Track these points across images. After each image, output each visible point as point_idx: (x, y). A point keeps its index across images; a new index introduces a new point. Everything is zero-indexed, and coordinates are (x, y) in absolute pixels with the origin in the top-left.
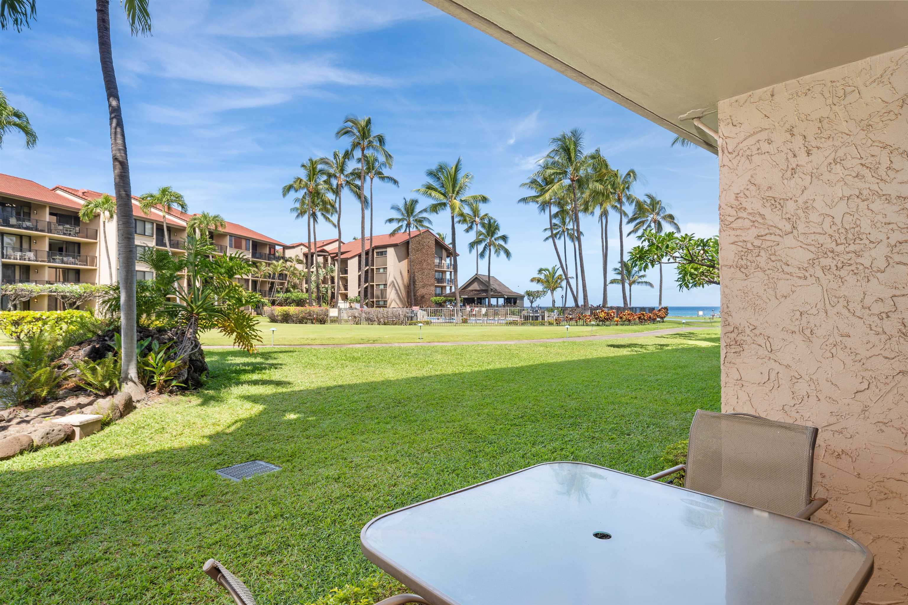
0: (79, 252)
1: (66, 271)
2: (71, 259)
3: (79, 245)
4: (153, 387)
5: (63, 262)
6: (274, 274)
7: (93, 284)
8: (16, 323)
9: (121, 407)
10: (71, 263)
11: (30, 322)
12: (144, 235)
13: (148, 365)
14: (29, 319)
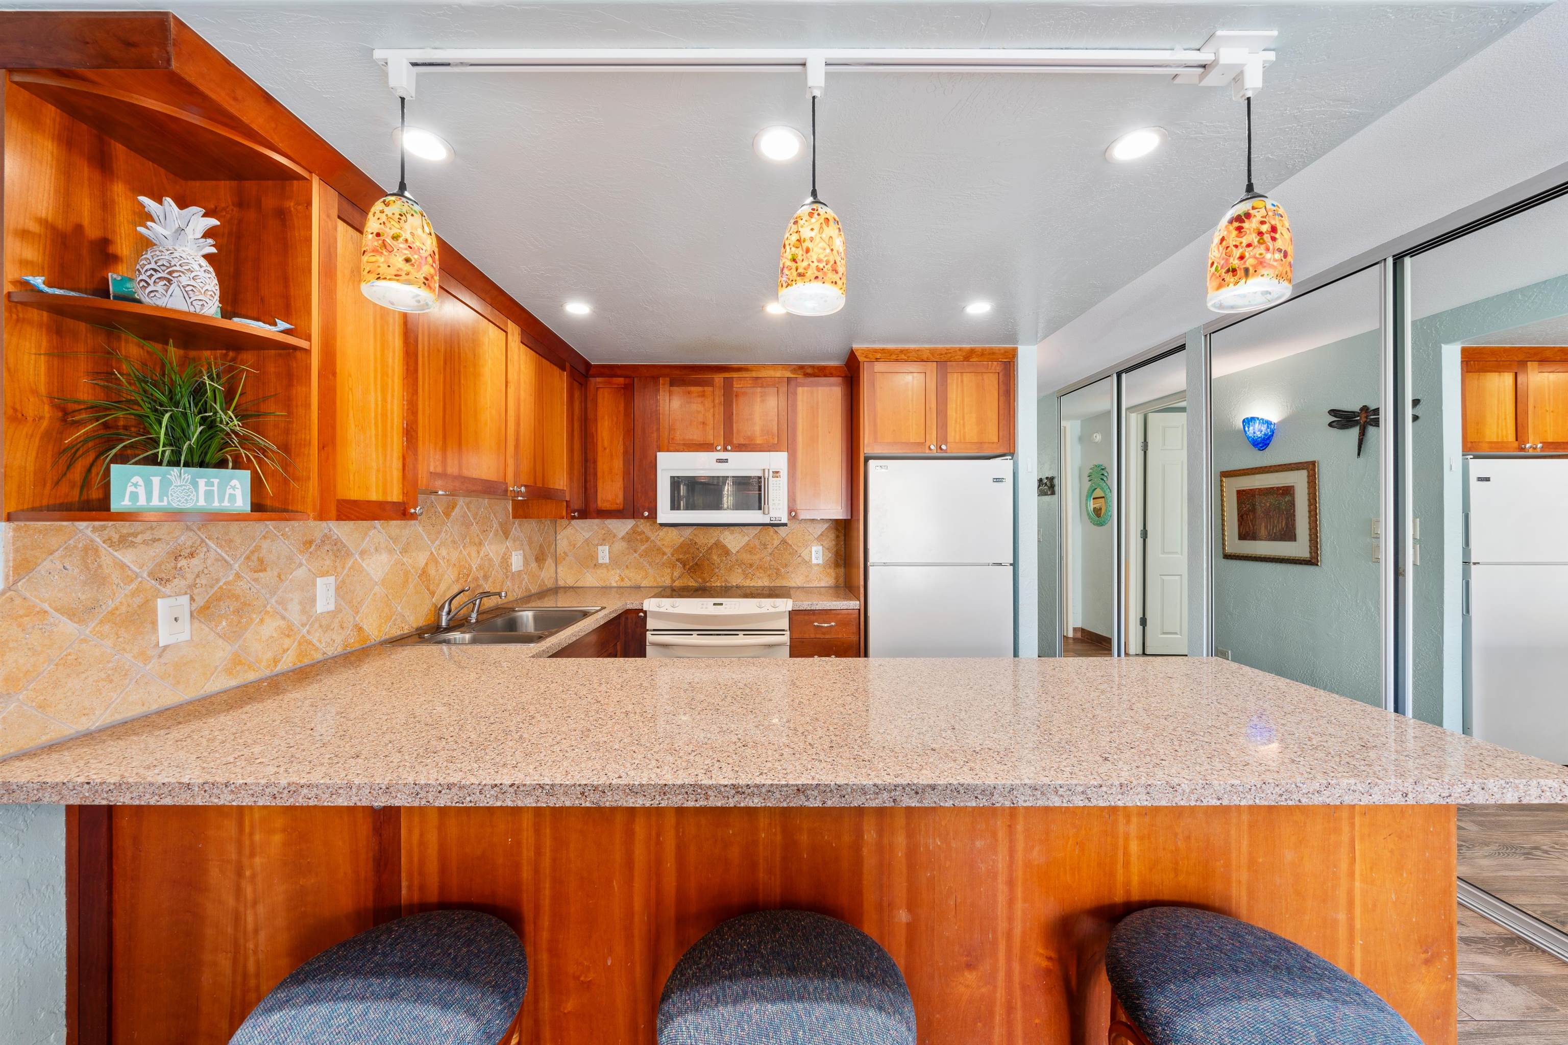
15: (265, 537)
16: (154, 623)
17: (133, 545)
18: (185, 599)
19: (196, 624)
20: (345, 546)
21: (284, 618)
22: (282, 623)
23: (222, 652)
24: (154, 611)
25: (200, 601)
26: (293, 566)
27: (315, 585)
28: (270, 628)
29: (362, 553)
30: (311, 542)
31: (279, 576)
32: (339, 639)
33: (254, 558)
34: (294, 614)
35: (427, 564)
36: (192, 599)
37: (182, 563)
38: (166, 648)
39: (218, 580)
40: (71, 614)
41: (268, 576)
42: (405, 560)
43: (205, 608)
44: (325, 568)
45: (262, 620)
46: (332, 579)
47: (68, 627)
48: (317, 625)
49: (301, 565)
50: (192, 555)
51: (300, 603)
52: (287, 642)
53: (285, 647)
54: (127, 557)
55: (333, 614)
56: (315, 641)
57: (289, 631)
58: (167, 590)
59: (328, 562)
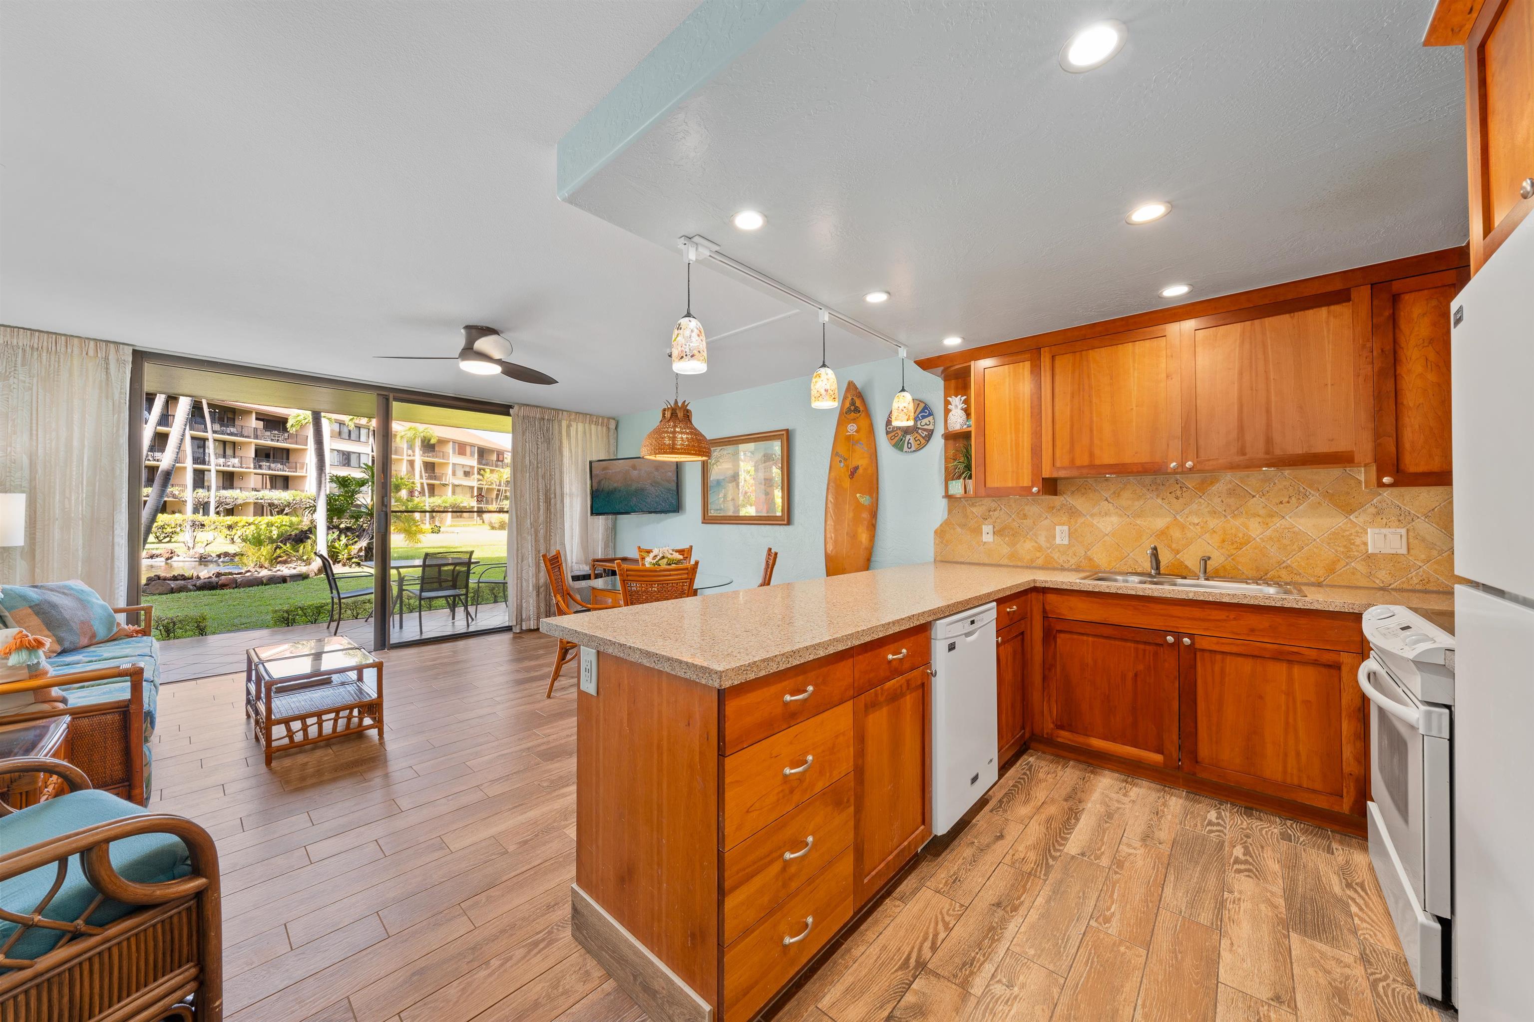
0: (288, 458)
1: (273, 478)
2: (279, 466)
3: (288, 451)
4: (339, 562)
5: (270, 468)
6: (500, 482)
7: (303, 491)
8: (230, 527)
9: (316, 571)
10: (279, 469)
11: (243, 526)
12: (359, 441)
13: (336, 548)
14: (243, 523)
15: (1027, 505)
16: (982, 533)
17: (976, 506)
18: (991, 527)
19: (996, 537)
20: (1078, 510)
21: (1036, 542)
22: (1035, 544)
23: (1006, 550)
24: (982, 529)
25: (997, 528)
26: (1042, 519)
27: (1055, 529)
28: (1029, 545)
29: (1092, 515)
30: (1053, 508)
31: (1034, 522)
32: (1072, 561)
33: (1022, 513)
34: (1042, 540)
35: (1168, 528)
36: (994, 527)
37: (991, 513)
38: (985, 542)
39: (1005, 521)
40: (959, 525)
41: (1028, 522)
42: (1138, 522)
43: (999, 531)
44: (1062, 521)
45: (1025, 541)
46: (1066, 528)
47: (959, 530)
48: (1057, 550)
49: (1047, 518)
50: (995, 510)
51: (1046, 537)
52: (1038, 554)
53: (1037, 556)
54: (974, 510)
55: (1069, 546)
56: (1056, 558)
57: (1039, 549)
58: (986, 522)
59: (1064, 519)
